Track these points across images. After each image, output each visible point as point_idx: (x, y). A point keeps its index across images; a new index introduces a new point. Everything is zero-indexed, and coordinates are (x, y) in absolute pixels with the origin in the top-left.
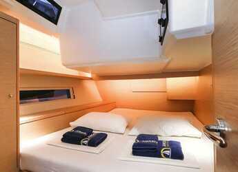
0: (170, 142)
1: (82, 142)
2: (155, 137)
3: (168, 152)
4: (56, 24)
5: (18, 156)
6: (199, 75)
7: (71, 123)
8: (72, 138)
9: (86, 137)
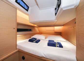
0: (58, 42)
1: (34, 42)
2: (53, 41)
3: (58, 45)
4: (28, 11)
5: (16, 45)
6: (63, 26)
7: (31, 37)
8: (31, 41)
9: (35, 40)
